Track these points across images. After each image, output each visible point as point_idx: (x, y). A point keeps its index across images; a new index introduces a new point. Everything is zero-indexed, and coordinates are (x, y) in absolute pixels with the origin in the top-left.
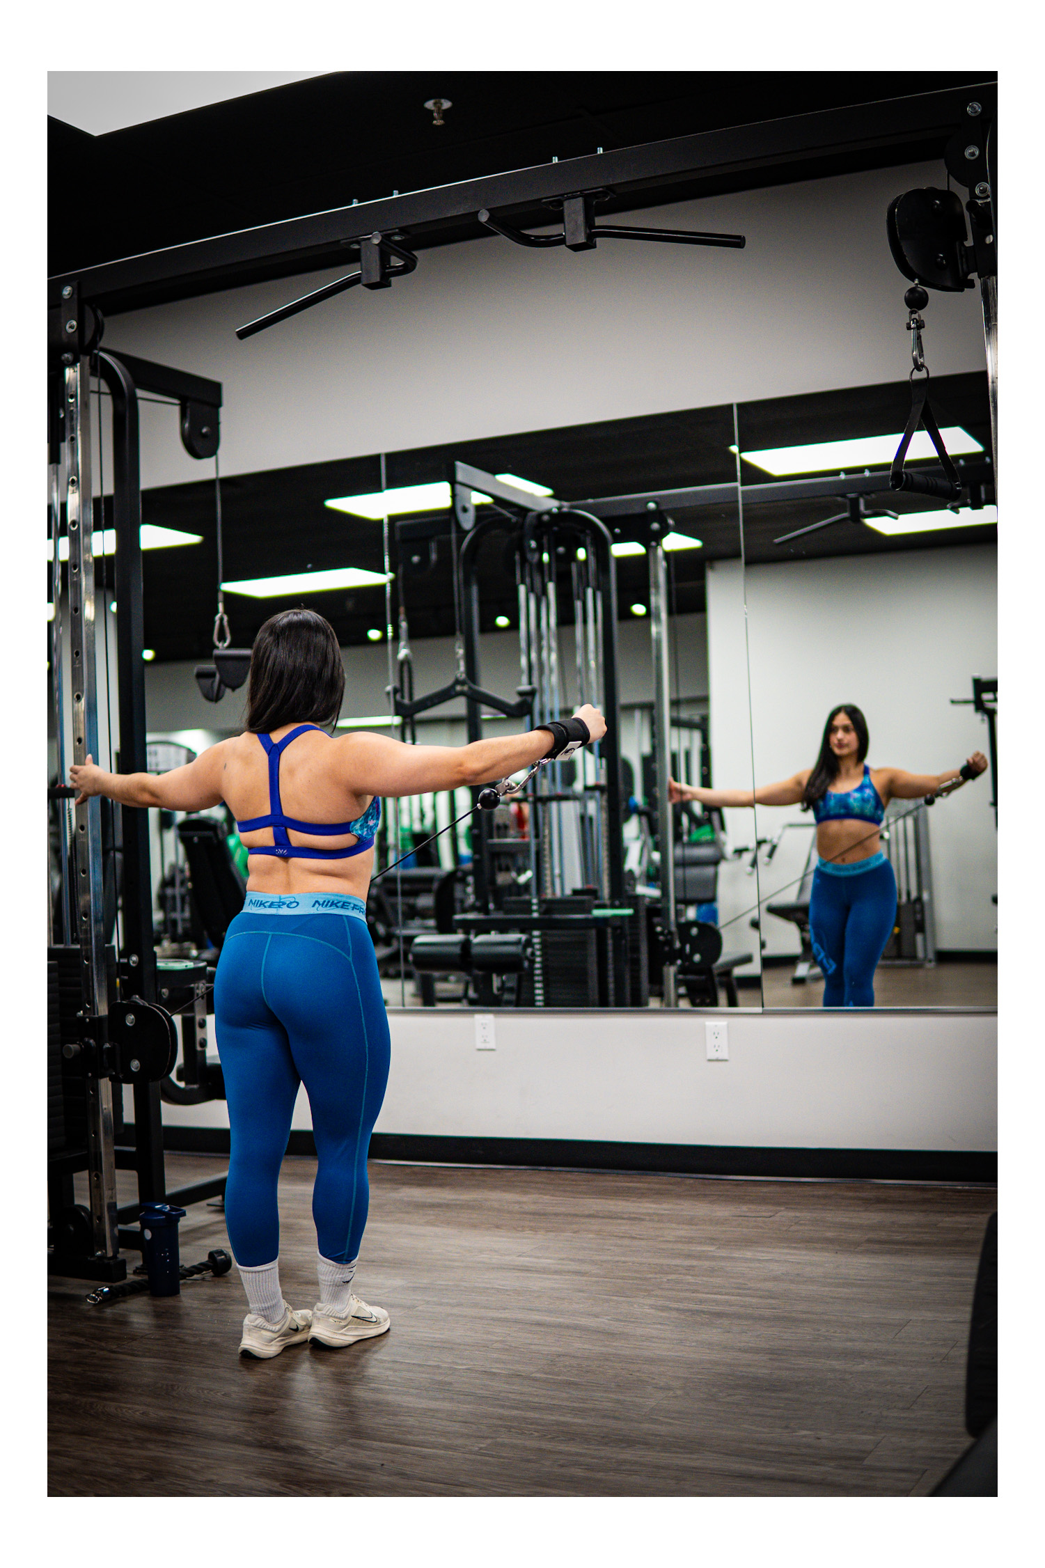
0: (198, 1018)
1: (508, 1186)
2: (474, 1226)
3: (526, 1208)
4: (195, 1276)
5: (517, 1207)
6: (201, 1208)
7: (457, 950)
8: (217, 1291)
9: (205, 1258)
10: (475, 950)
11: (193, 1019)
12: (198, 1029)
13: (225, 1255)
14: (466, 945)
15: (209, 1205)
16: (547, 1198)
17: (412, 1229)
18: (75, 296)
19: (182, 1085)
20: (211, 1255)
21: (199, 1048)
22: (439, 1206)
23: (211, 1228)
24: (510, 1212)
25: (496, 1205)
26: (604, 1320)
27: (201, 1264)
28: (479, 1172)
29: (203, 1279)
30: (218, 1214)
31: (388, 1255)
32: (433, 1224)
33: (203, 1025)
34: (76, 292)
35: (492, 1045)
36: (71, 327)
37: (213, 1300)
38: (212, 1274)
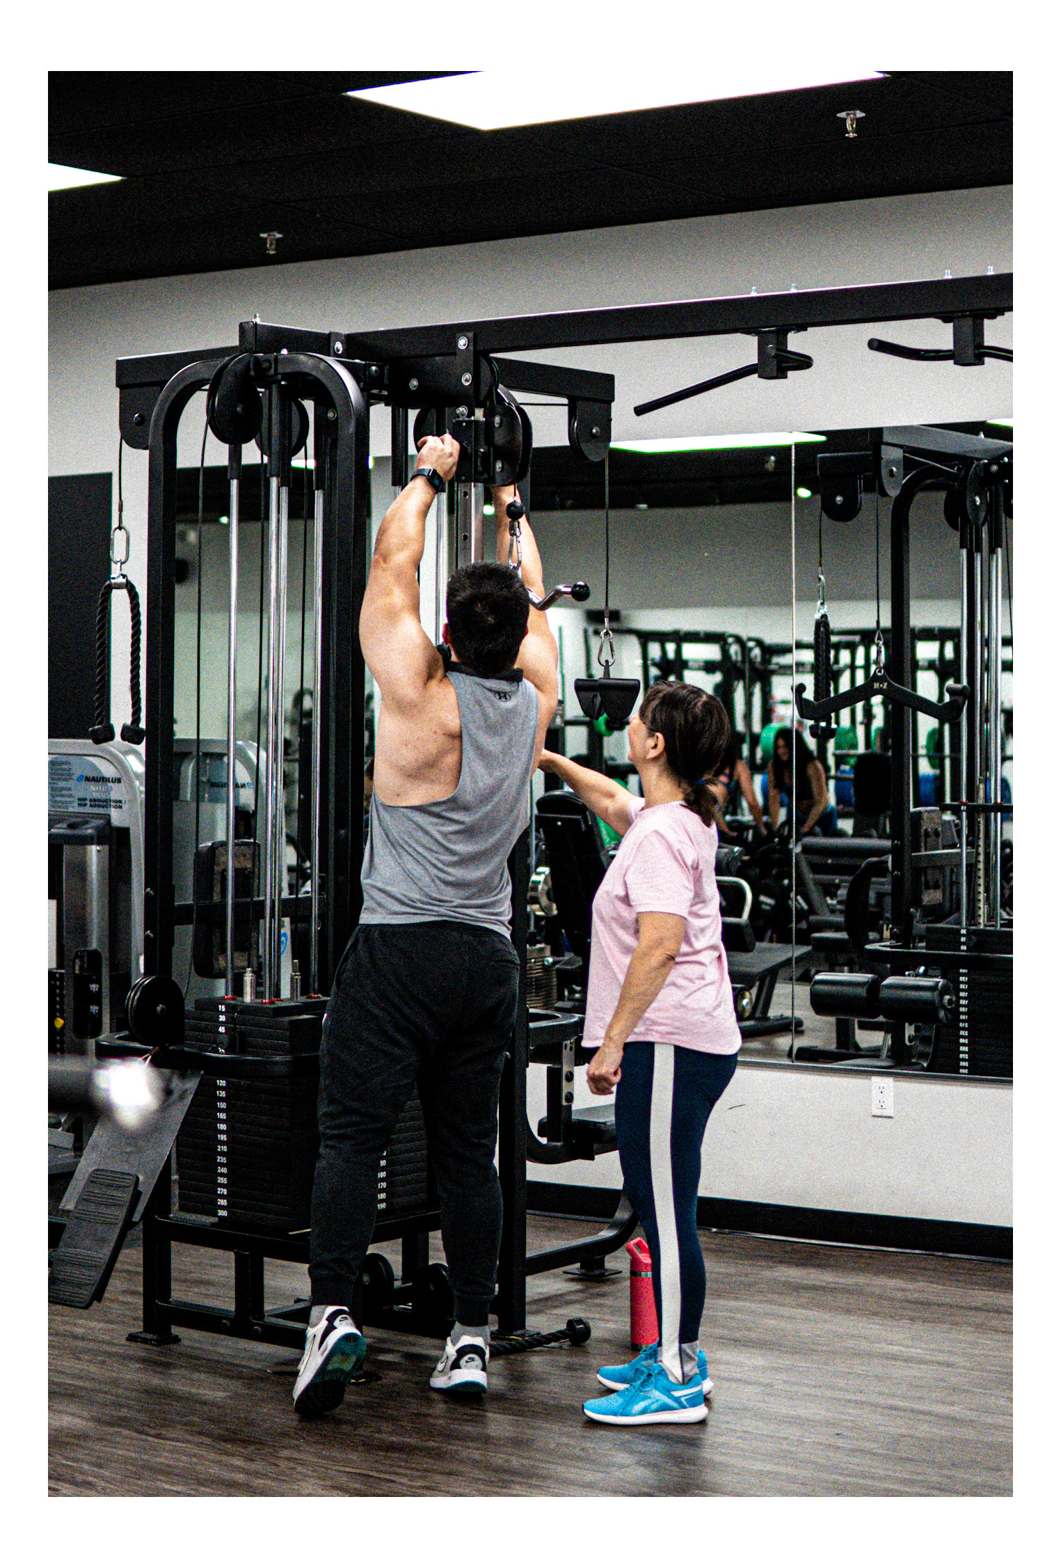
0: (565, 1069)
1: (896, 1270)
2: (849, 1312)
3: (909, 1296)
4: (553, 1344)
5: (900, 1295)
6: (556, 1276)
7: (862, 992)
8: (576, 1360)
9: (563, 1326)
10: (885, 993)
11: (560, 1070)
12: (564, 1082)
13: (584, 1324)
14: (874, 987)
15: (565, 1272)
16: (935, 1287)
17: (784, 1311)
18: (471, 348)
19: (544, 1141)
20: (571, 1323)
21: (564, 1103)
22: (814, 1288)
23: (568, 1298)
24: (892, 1299)
25: (877, 1291)
26: (957, 1408)
27: (560, 1332)
28: (867, 1254)
29: (560, 1348)
30: (574, 1283)
31: (753, 1335)
32: (804, 1307)
33: (570, 1077)
34: (472, 343)
35: (889, 1112)
36: (467, 381)
37: (570, 1368)
38: (569, 1343)
